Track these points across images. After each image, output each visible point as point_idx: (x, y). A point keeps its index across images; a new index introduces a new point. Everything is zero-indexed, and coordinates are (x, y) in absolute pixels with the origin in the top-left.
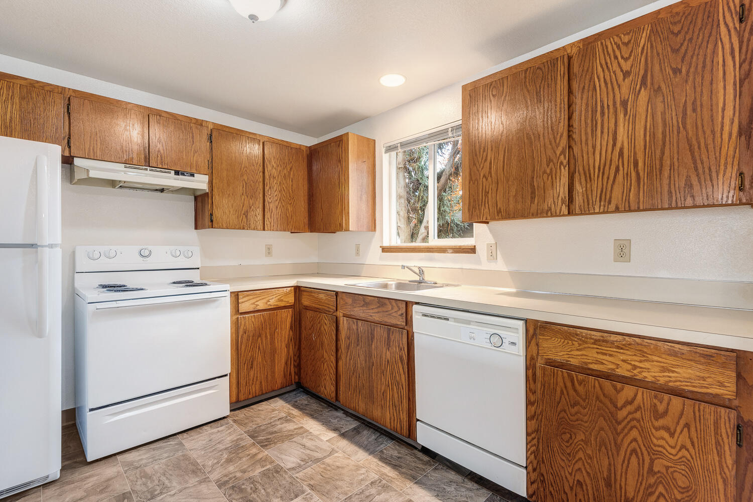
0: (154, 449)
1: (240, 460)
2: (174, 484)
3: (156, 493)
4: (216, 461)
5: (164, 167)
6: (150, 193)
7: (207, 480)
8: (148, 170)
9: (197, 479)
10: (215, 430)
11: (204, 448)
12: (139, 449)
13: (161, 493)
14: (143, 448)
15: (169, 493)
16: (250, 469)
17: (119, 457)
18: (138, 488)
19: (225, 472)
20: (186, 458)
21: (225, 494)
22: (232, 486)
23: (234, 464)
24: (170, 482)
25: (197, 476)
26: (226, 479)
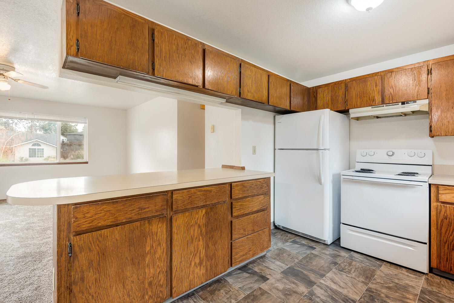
0: (367, 259)
1: (395, 292)
2: (354, 274)
3: (344, 271)
4: (383, 283)
5: (394, 102)
6: (398, 118)
7: (367, 284)
8: (385, 106)
9: (364, 280)
10: (407, 274)
11: (386, 275)
12: (363, 255)
13: (345, 272)
14: (364, 256)
15: (347, 275)
16: (392, 299)
17: (352, 252)
18: (342, 265)
19: (379, 289)
20: (374, 271)
21: (364, 294)
22: (372, 295)
23: (388, 291)
24: (353, 272)
25: (366, 279)
26: (375, 291)
